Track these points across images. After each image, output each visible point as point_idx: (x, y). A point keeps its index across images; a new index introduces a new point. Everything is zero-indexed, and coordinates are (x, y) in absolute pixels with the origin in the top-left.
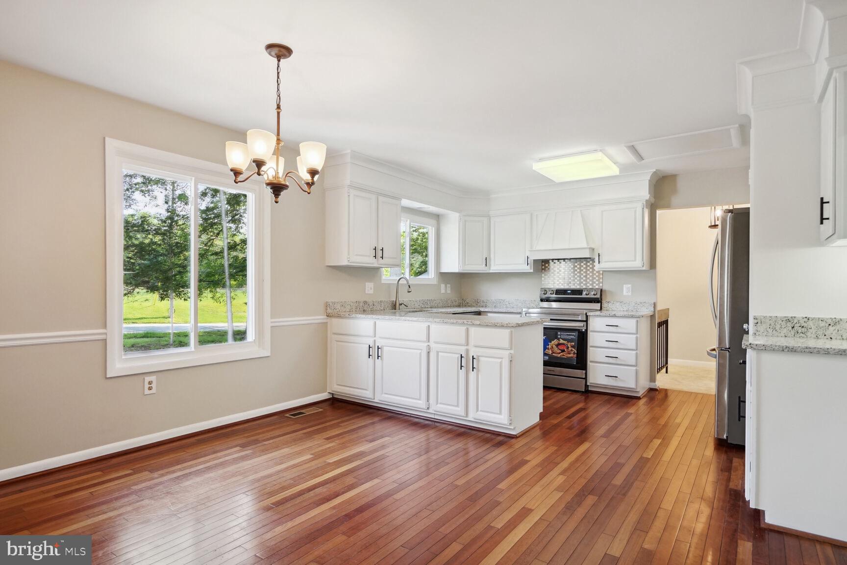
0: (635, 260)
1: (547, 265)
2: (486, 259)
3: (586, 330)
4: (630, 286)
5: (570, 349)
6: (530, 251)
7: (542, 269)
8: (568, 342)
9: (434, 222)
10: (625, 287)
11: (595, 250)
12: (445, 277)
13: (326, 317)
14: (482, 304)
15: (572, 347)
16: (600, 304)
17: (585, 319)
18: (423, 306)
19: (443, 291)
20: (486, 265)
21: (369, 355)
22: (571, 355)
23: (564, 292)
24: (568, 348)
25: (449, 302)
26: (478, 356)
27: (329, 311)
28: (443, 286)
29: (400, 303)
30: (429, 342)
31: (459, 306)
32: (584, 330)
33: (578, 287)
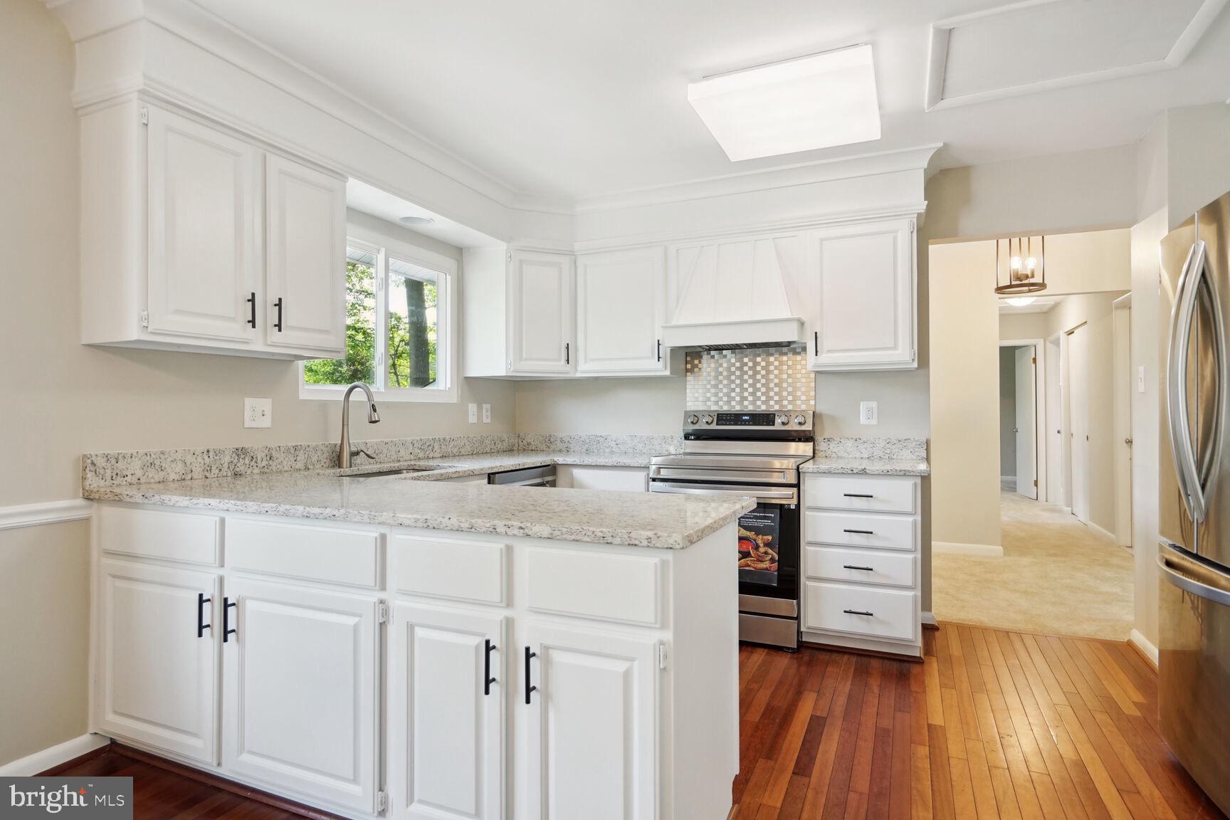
0: (895, 348)
1: (696, 362)
2: (568, 348)
3: (798, 505)
4: (874, 405)
5: (762, 550)
6: (663, 327)
7: (687, 370)
8: (757, 534)
9: (450, 263)
10: (863, 406)
11: (805, 324)
12: (476, 387)
13: (80, 502)
14: (560, 446)
15: (767, 545)
16: (812, 443)
17: (794, 481)
18: (421, 455)
19: (472, 419)
20: (568, 360)
21: (201, 627)
22: (765, 565)
23: (736, 418)
24: (757, 547)
25: (488, 442)
26: (546, 648)
27: (93, 482)
28: (472, 408)
29: (354, 449)
30: (383, 588)
31: (510, 451)
32: (793, 507)
33: (764, 407)
